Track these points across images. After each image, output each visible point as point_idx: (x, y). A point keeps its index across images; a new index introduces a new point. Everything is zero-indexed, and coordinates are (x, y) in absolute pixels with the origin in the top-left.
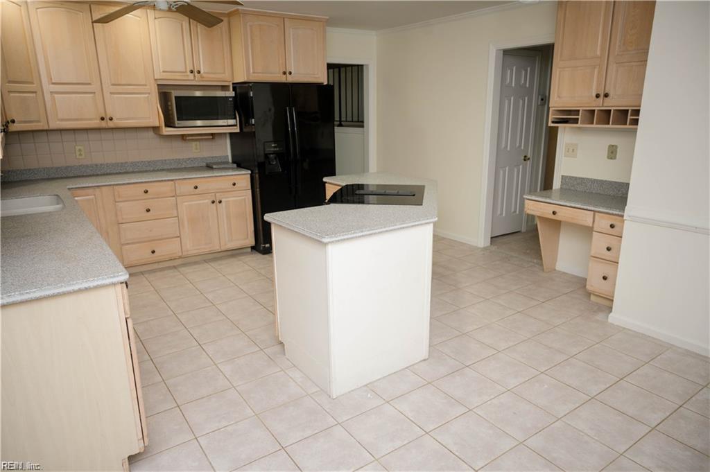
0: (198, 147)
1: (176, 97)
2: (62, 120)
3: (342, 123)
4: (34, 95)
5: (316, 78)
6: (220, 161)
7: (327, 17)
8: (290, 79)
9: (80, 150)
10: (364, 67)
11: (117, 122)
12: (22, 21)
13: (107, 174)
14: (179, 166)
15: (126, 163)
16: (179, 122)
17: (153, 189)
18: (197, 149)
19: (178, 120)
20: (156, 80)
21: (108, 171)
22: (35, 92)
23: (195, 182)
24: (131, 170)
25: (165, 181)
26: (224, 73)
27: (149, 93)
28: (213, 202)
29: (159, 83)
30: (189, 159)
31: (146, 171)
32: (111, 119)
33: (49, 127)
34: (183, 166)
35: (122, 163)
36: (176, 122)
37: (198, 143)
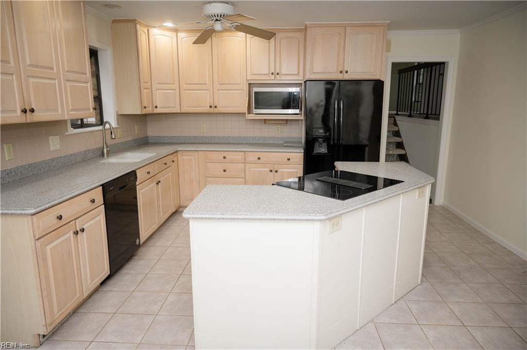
0: (280, 129)
1: (255, 92)
2: (189, 107)
3: (429, 116)
4: (174, 91)
5: (373, 75)
6: (295, 140)
7: (389, 22)
8: (347, 77)
9: (203, 127)
10: (446, 64)
11: (220, 109)
12: (172, 47)
13: (218, 143)
14: (265, 142)
15: (230, 137)
16: (256, 110)
17: (230, 156)
18: (278, 130)
19: (255, 109)
20: (248, 80)
21: (218, 142)
22: (175, 90)
23: (260, 155)
24: (232, 142)
25: (238, 151)
26: (298, 74)
27: (242, 90)
28: (271, 171)
29: (250, 82)
30: (272, 137)
31: (242, 144)
32: (216, 107)
33: (181, 111)
34: (267, 142)
35: (227, 137)
36: (254, 110)
37: (280, 126)
